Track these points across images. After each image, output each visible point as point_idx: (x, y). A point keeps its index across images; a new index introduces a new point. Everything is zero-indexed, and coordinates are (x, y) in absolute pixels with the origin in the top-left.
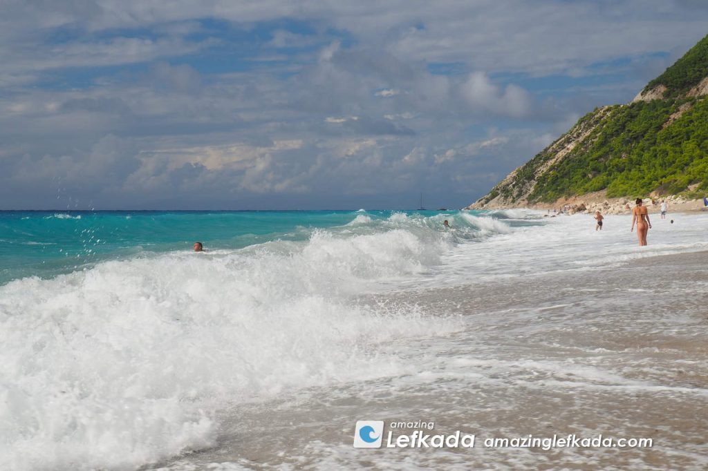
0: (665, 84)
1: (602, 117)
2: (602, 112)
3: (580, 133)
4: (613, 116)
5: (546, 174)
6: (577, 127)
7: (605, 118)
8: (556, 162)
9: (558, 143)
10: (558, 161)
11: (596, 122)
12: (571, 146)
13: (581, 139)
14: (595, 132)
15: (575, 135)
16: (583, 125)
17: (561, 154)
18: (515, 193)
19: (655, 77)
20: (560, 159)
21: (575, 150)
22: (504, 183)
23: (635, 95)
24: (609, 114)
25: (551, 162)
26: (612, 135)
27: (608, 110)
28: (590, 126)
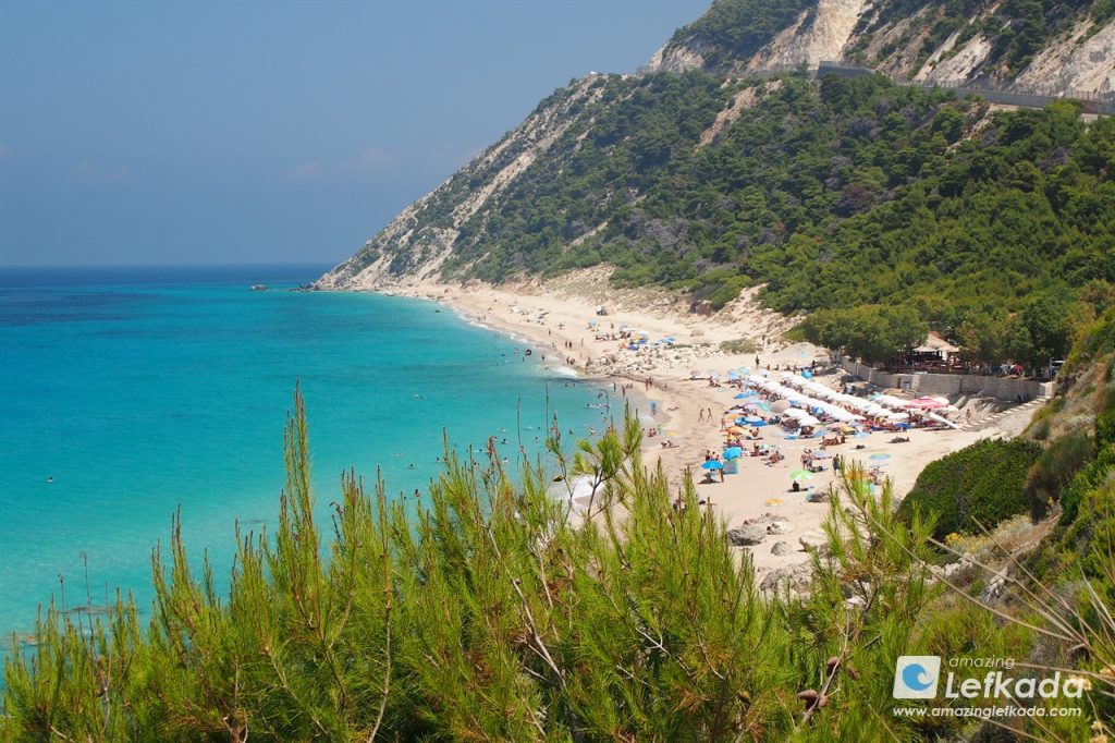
1: (587, 99)
2: (585, 87)
3: (542, 132)
5: (478, 218)
6: (537, 117)
7: (592, 101)
8: (495, 191)
9: (498, 150)
10: (501, 188)
11: (574, 111)
14: (573, 131)
15: (532, 136)
16: (547, 113)
17: (506, 175)
20: (504, 186)
21: (535, 168)
22: (389, 234)
23: (651, 56)
24: (599, 93)
25: (486, 192)
27: (599, 84)
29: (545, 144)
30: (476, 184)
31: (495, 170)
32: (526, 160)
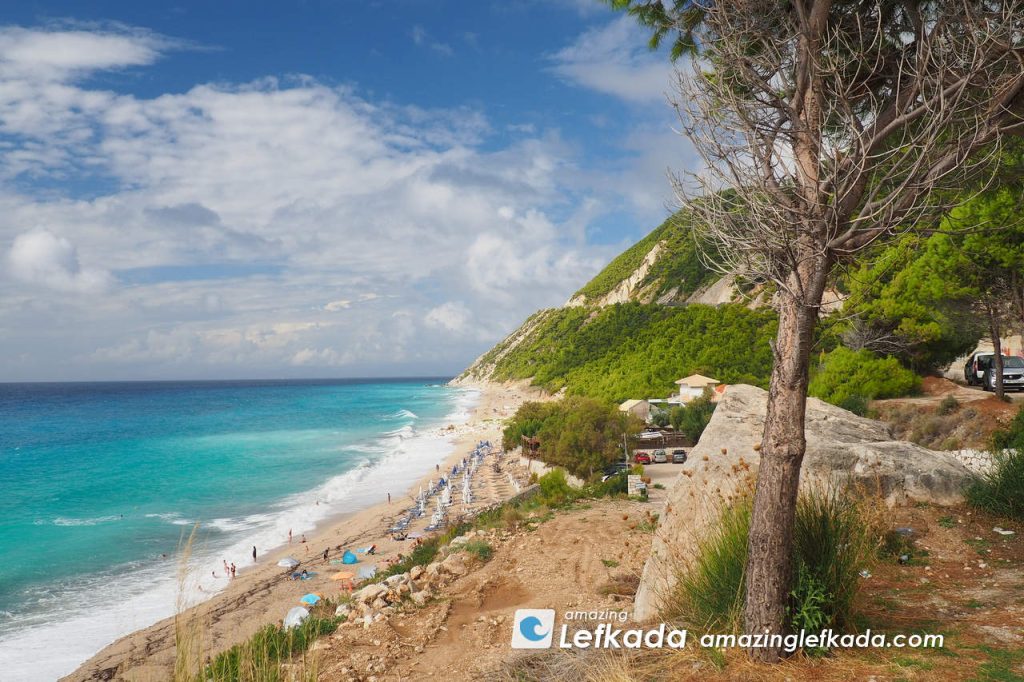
0: (586, 294)
1: (543, 317)
2: (543, 313)
3: (527, 329)
4: (550, 316)
5: (503, 360)
6: (526, 323)
7: (545, 318)
8: (510, 350)
9: (512, 336)
10: (512, 349)
11: (538, 321)
12: (521, 339)
13: (527, 334)
14: (537, 329)
15: (524, 330)
16: (530, 322)
17: (514, 344)
18: (481, 373)
19: (579, 289)
21: (524, 341)
22: (474, 365)
23: (566, 302)
24: (547, 315)
25: (506, 351)
26: (548, 332)
27: (547, 312)
28: (534, 323)
30: (503, 348)
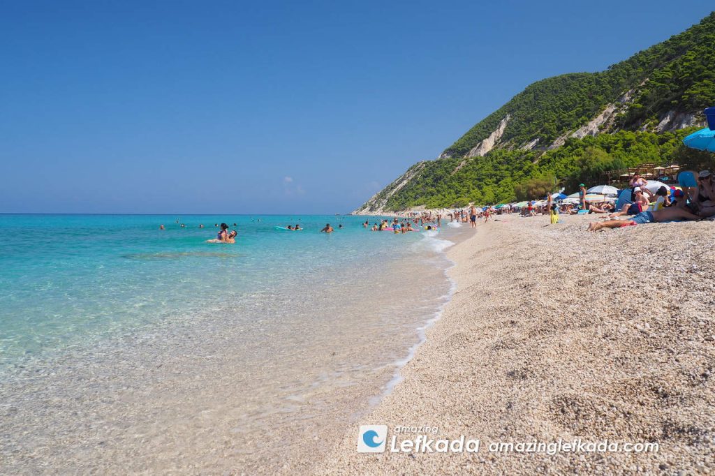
0: (454, 150)
2: (421, 164)
3: (409, 175)
6: (408, 172)
7: (422, 167)
9: (398, 180)
11: (418, 170)
14: (418, 175)
15: (407, 177)
16: (411, 171)
17: (400, 186)
20: (399, 189)
21: (408, 184)
22: (370, 201)
24: (424, 165)
25: (395, 190)
28: (415, 171)
29: (410, 178)
30: (392, 188)
31: (398, 185)
32: (405, 182)
